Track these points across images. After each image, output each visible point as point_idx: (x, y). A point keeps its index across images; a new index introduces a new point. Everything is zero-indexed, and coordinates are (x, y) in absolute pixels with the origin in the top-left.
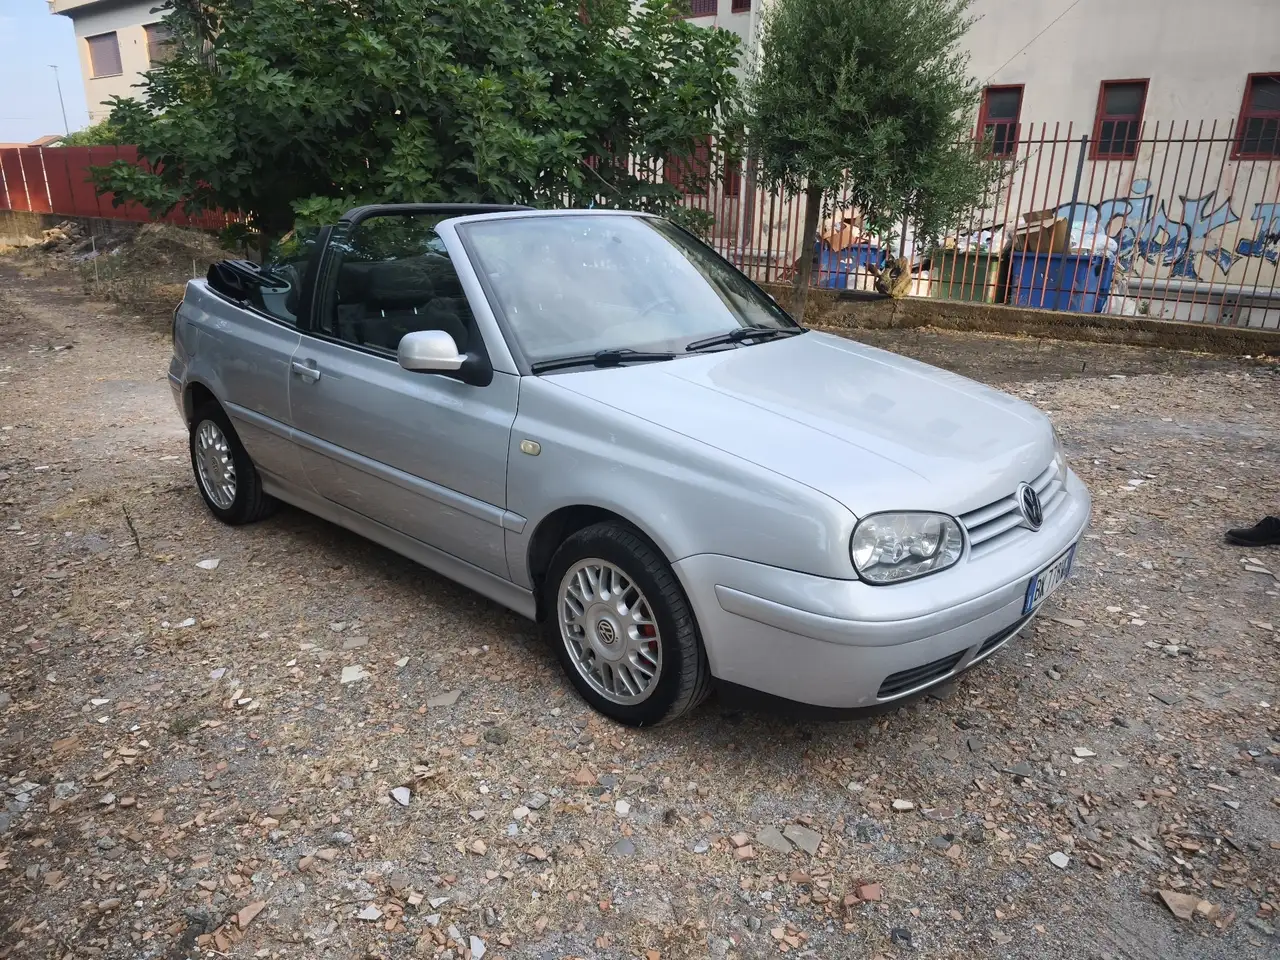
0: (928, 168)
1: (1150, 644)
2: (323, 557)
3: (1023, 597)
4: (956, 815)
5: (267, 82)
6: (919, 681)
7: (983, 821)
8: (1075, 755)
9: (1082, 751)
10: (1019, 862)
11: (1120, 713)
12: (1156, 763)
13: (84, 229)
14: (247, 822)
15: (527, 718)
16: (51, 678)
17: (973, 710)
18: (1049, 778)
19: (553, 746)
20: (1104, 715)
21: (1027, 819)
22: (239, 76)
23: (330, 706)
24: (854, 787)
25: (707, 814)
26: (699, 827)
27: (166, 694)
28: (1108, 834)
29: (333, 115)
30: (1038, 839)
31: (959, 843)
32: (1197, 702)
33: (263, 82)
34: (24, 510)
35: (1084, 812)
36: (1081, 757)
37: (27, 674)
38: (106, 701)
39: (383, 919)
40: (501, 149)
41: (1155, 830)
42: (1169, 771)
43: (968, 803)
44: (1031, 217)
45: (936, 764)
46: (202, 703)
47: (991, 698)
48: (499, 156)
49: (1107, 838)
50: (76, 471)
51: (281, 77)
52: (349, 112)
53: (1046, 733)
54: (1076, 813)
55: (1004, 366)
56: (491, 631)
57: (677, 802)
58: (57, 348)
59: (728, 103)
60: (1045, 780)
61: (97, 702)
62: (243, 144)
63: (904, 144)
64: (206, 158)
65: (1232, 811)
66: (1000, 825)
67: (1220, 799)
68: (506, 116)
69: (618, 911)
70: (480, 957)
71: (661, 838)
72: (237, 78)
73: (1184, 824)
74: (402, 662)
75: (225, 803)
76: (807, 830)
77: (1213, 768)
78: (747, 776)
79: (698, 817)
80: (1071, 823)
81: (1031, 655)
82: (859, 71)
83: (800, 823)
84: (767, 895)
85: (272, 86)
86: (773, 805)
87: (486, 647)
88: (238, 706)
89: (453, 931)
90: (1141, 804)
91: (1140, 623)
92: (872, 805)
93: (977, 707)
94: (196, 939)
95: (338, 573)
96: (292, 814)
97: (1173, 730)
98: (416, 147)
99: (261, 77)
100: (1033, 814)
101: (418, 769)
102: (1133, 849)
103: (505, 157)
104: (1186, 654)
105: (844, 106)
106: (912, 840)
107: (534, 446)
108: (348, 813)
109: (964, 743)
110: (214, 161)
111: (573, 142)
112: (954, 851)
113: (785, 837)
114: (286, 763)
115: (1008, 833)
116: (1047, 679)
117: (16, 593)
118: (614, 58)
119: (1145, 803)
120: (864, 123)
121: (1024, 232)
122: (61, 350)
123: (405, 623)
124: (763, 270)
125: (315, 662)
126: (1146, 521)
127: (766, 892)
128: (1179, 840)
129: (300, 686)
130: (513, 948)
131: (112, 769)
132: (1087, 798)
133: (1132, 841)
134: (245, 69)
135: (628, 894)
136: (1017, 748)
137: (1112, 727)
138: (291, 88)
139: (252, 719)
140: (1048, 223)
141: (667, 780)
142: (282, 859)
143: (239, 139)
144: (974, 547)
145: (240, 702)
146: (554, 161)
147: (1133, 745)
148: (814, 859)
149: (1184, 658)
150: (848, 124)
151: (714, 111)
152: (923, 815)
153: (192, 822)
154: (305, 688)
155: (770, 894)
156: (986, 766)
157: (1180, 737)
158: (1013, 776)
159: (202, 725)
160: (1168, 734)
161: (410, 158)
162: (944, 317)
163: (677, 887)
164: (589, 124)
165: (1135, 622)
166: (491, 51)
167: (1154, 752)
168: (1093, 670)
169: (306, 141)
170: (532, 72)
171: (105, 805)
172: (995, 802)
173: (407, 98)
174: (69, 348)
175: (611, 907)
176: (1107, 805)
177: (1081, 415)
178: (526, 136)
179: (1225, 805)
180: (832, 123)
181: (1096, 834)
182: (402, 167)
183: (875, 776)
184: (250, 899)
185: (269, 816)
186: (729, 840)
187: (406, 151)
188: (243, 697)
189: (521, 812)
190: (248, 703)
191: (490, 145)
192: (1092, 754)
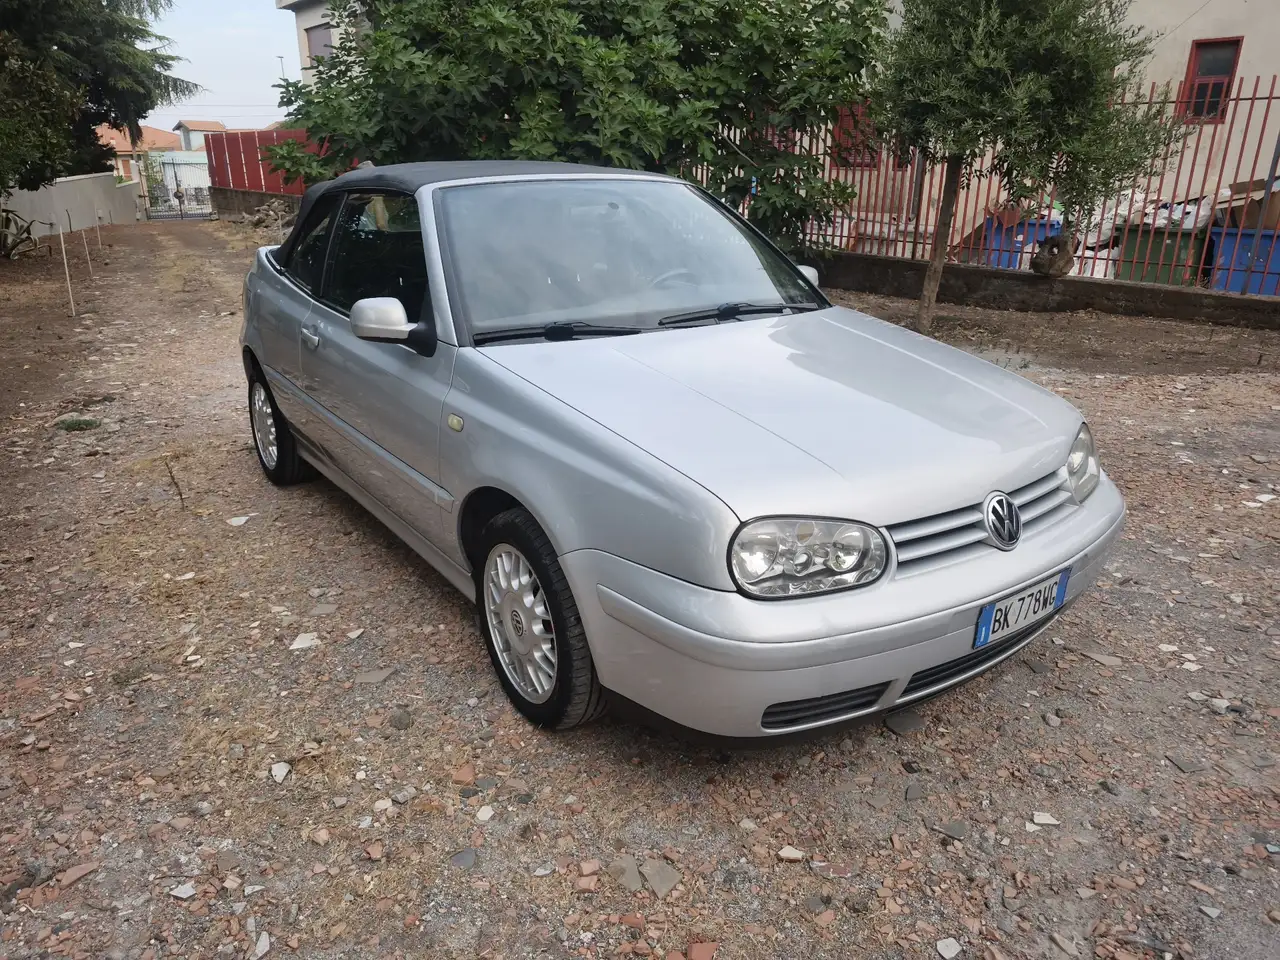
0: (1080, 130)
1: (1194, 695)
2: (341, 521)
3: (973, 627)
4: (849, 875)
5: (405, 60)
6: (823, 714)
7: (879, 886)
8: (1032, 821)
9: (1044, 818)
10: (897, 943)
11: (1114, 776)
12: (1133, 843)
13: (288, 206)
14: (131, 779)
15: (441, 705)
16: (50, 619)
17: (933, 751)
18: (985, 845)
19: (451, 737)
20: (1091, 777)
21: (934, 892)
22: (378, 55)
23: (267, 670)
24: (748, 824)
25: (569, 833)
26: (554, 847)
27: (134, 644)
28: (1026, 925)
29: (469, 92)
30: (935, 918)
31: (837, 909)
32: (1223, 774)
33: (401, 61)
34: (116, 460)
35: (1011, 892)
36: (1037, 824)
37: (35, 612)
38: (80, 645)
39: (192, 898)
40: (624, 120)
41: (1089, 929)
42: (1146, 857)
43: (871, 862)
44: (1237, 188)
45: (856, 809)
46: (158, 655)
47: (961, 739)
48: (622, 128)
49: (1023, 930)
50: (178, 426)
51: (419, 55)
52: (485, 88)
53: (1009, 790)
54: (1000, 893)
55: (1163, 356)
56: (456, 610)
57: (545, 815)
58: (222, 314)
59: (875, 66)
60: (980, 847)
61: (72, 645)
62: (390, 122)
63: (1051, 104)
64: (352, 136)
65: (1205, 918)
66: (897, 893)
67: (1196, 901)
68: (634, 87)
69: (422, 928)
70: (260, 955)
71: (509, 854)
72: (375, 58)
73: (1133, 927)
74: (353, 635)
75: (123, 757)
76: (670, 867)
77: (1207, 861)
78: (635, 797)
79: (558, 836)
80: (986, 904)
81: (1035, 693)
82: (1002, 22)
83: (666, 858)
84: (586, 937)
85: (411, 65)
86: (646, 833)
87: (442, 627)
88: (186, 663)
89: (251, 923)
90: (1086, 893)
91: (1193, 667)
92: (756, 849)
93: (938, 748)
94: (19, 891)
95: (346, 539)
96: (172, 777)
97: (1176, 805)
98: (542, 120)
99: (399, 56)
100: (944, 886)
101: (310, 746)
102: (1050, 949)
103: (627, 129)
104: (1237, 711)
105: (982, 63)
106: (783, 896)
107: (459, 421)
108: (222, 783)
109: (903, 789)
110: (360, 138)
111: (706, 112)
112: (826, 917)
113: (640, 872)
114: (197, 724)
115: (902, 906)
116: (1042, 725)
117: (68, 535)
118: (754, 24)
119: (1093, 892)
120: (1007, 81)
121: (1226, 205)
122: (225, 316)
123: (382, 594)
124: (909, 247)
125: (276, 626)
126: (1259, 545)
127: (588, 933)
128: (1115, 948)
129: (251, 649)
130: (298, 952)
131: (50, 712)
132: (1019, 876)
133: (1052, 939)
134: (384, 48)
135: (442, 911)
136: (963, 804)
137: (1096, 792)
138: (428, 66)
139: (192, 676)
140: (1258, 195)
141: (547, 790)
142: (139, 821)
143: (386, 118)
144: (902, 565)
145: (188, 659)
146: (684, 133)
147: (1114, 818)
148: (660, 902)
149: (1231, 716)
150: (988, 84)
151: (860, 76)
152: (811, 868)
153: (83, 773)
154: (255, 650)
155: (590, 935)
156: (916, 819)
157: (1181, 814)
158: (942, 836)
159: (145, 678)
160: (1166, 809)
161: (535, 132)
162: (1109, 299)
163: (497, 911)
164: (726, 94)
165: (1187, 665)
166: (625, 21)
167: (1138, 829)
168: (1105, 719)
169: (444, 117)
170: (661, 40)
171: (25, 745)
172: (904, 864)
173: (537, 71)
174: (232, 314)
175: (417, 923)
176: (1042, 888)
177: (1231, 415)
178: (651, 106)
179: (1201, 911)
180: (969, 84)
181: (1011, 922)
182: (528, 141)
183: (779, 815)
184: (88, 858)
185: (151, 776)
186: (578, 866)
187: (532, 124)
188: (194, 653)
189: (384, 804)
190: (196, 661)
191: (613, 117)
192: (1054, 822)
